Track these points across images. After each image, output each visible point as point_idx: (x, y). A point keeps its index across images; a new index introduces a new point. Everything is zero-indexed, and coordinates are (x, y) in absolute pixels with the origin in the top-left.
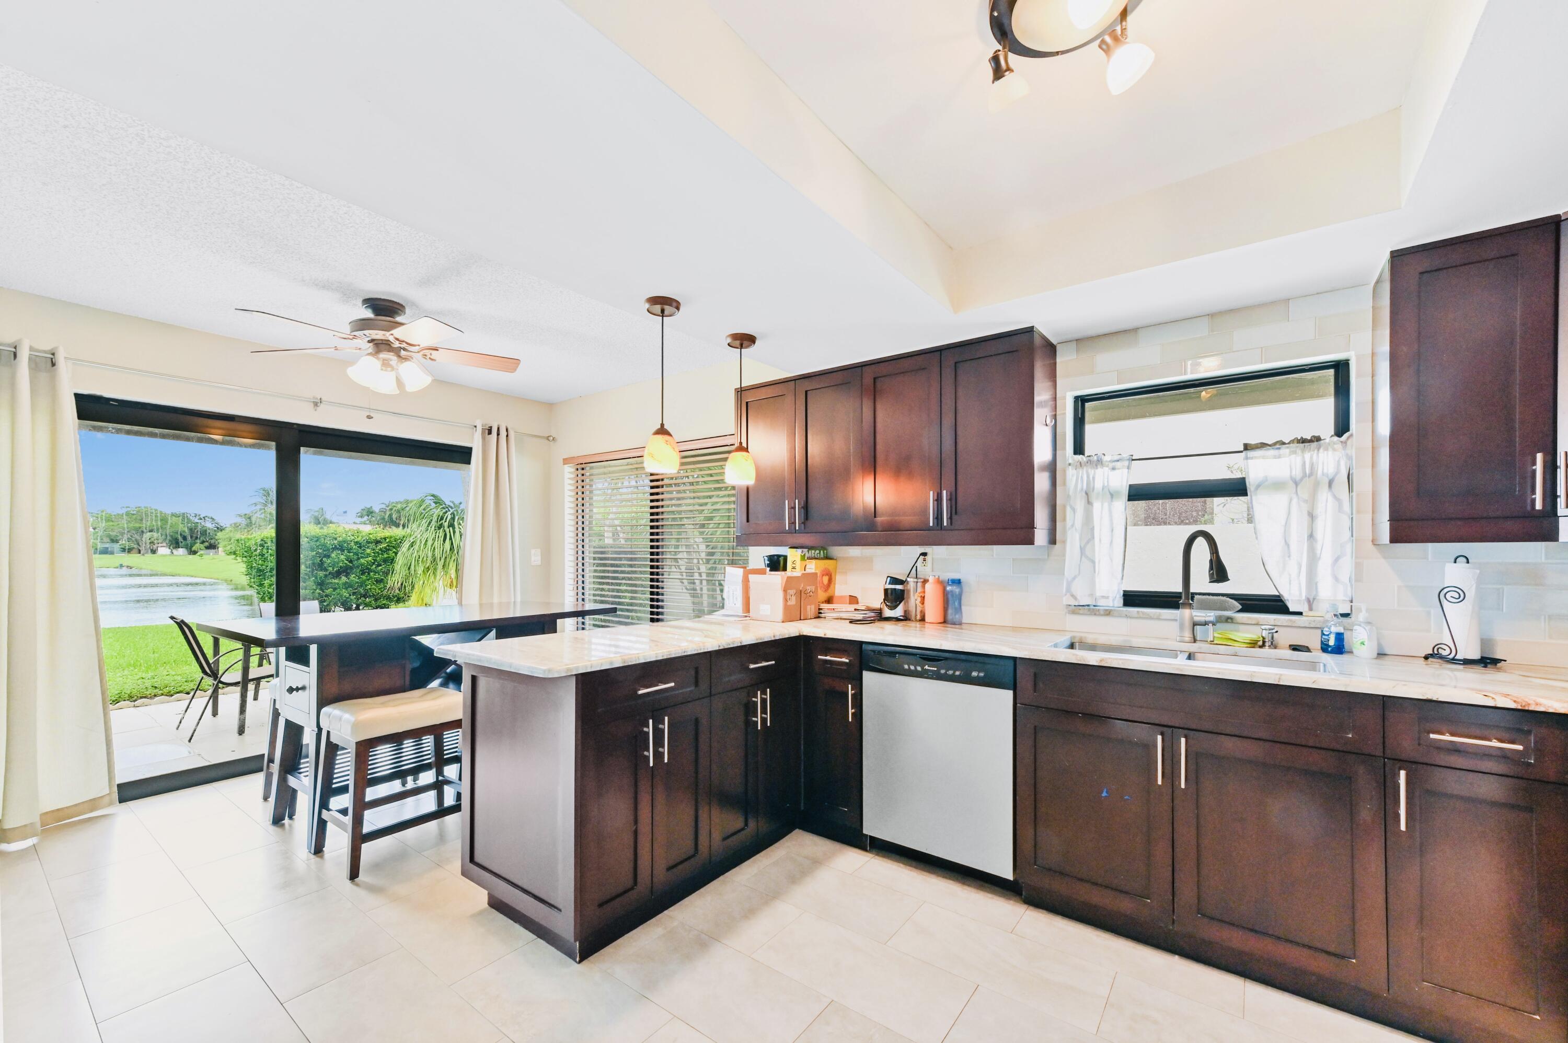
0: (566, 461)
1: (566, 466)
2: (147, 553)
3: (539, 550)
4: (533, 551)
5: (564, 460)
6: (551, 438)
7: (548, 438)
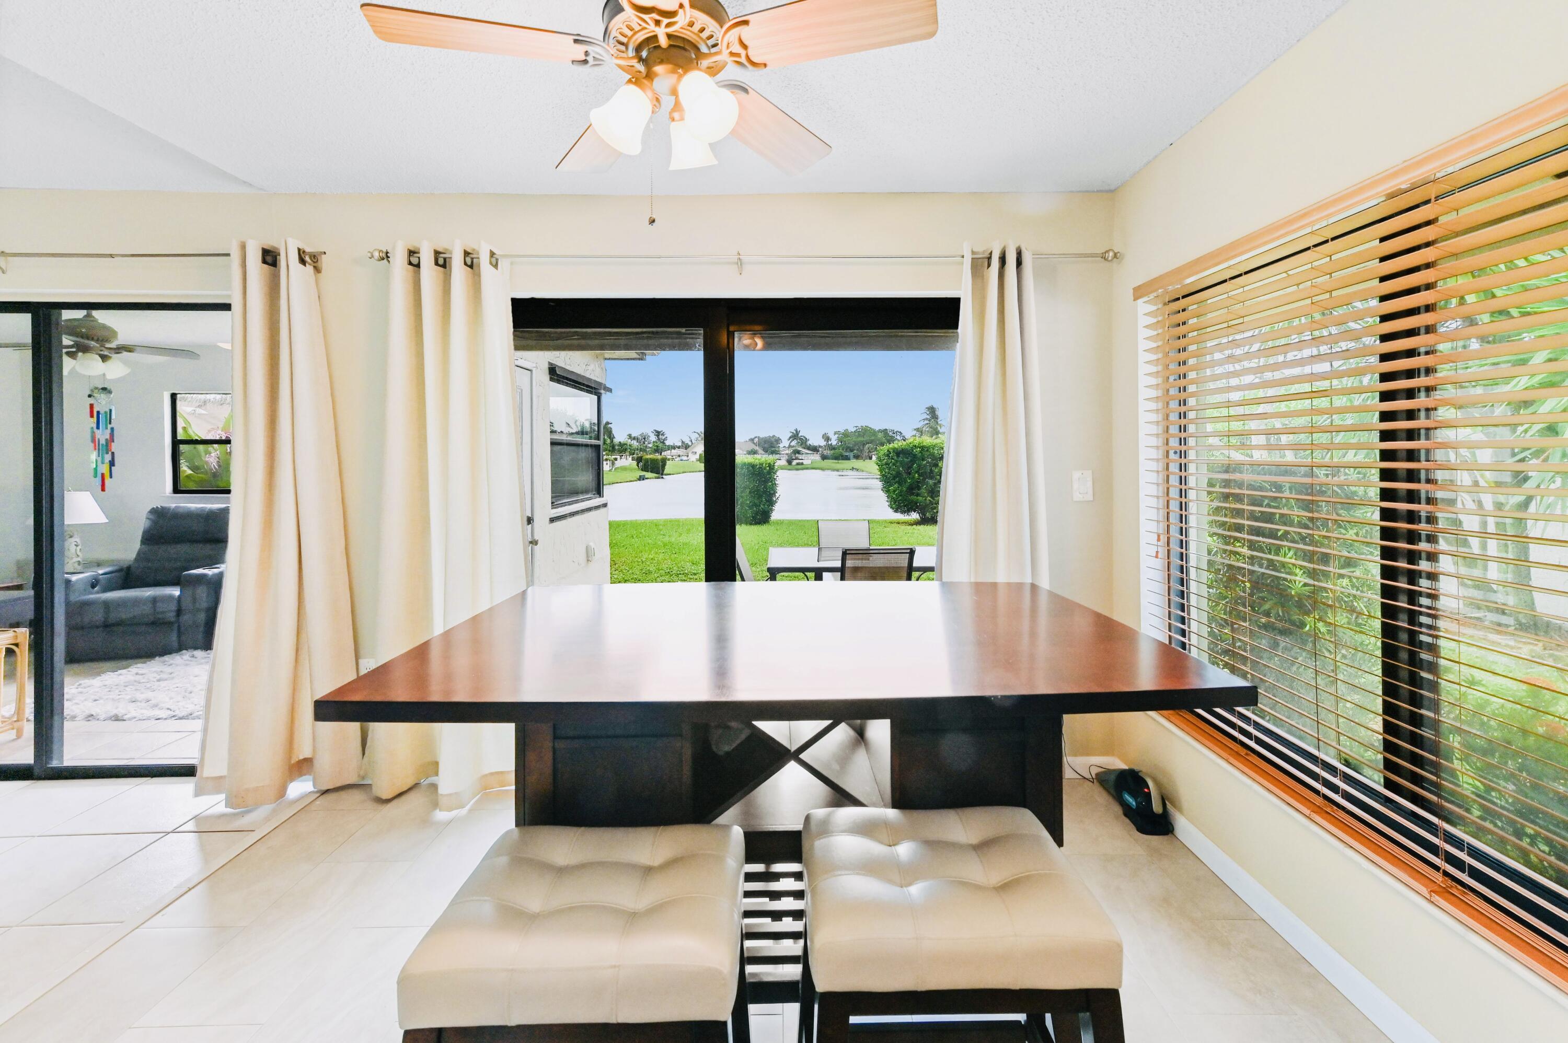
0: (1139, 292)
1: (1140, 301)
2: (866, 459)
3: (1088, 474)
4: (1076, 475)
5: (1136, 290)
6: (1111, 254)
7: (1104, 257)
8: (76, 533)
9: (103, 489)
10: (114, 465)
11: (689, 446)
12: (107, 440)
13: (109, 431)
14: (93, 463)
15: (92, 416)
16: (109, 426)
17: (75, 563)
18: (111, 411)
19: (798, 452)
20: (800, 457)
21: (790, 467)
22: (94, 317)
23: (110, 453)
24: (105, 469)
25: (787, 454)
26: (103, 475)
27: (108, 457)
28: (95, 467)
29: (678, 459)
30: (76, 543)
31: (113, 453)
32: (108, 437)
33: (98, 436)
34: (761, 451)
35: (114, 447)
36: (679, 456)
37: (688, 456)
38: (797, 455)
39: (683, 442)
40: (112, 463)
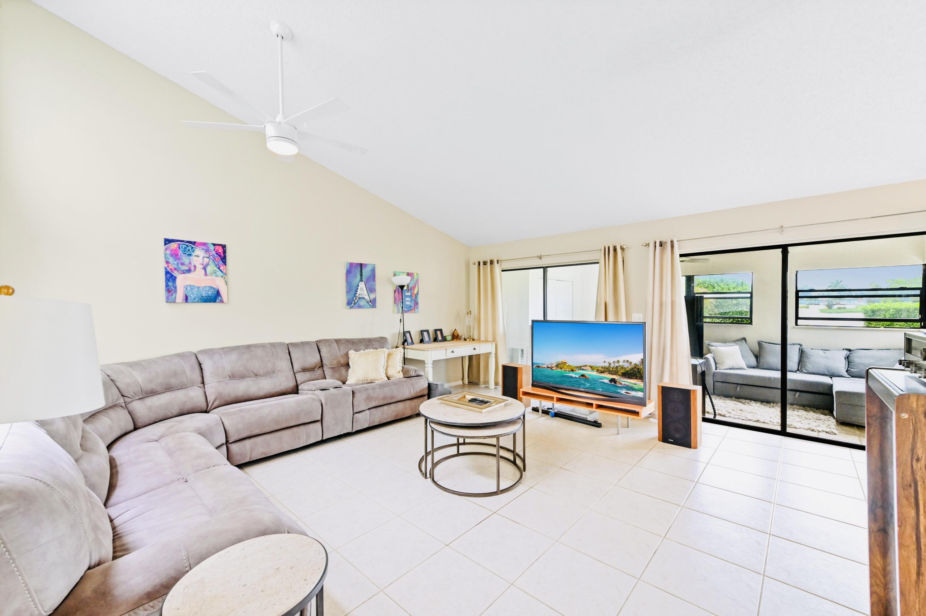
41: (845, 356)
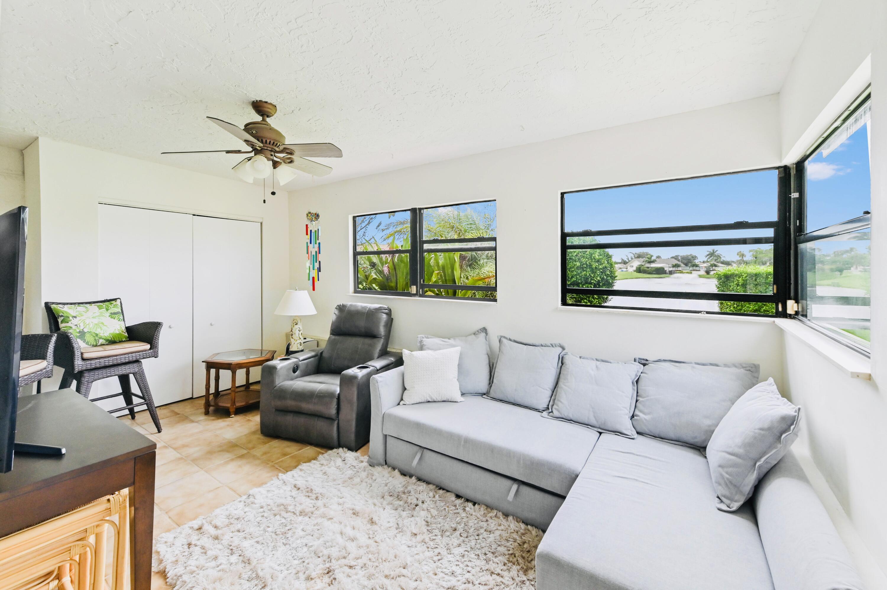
8: (299, 321)
9: (314, 289)
10: (320, 271)
11: (627, 263)
12: (316, 252)
13: (317, 245)
14: (307, 269)
15: (307, 234)
16: (318, 242)
17: (298, 344)
18: (318, 229)
19: (716, 266)
20: (716, 268)
21: (708, 276)
22: (267, 122)
23: (318, 262)
24: (314, 273)
25: (705, 267)
26: (313, 278)
27: (317, 265)
28: (308, 272)
29: (620, 270)
30: (299, 329)
31: (320, 262)
32: (317, 249)
33: (310, 249)
34: (682, 265)
35: (321, 257)
36: (620, 268)
37: (627, 268)
38: (714, 268)
39: (622, 260)
40: (319, 270)
41: (633, 377)
